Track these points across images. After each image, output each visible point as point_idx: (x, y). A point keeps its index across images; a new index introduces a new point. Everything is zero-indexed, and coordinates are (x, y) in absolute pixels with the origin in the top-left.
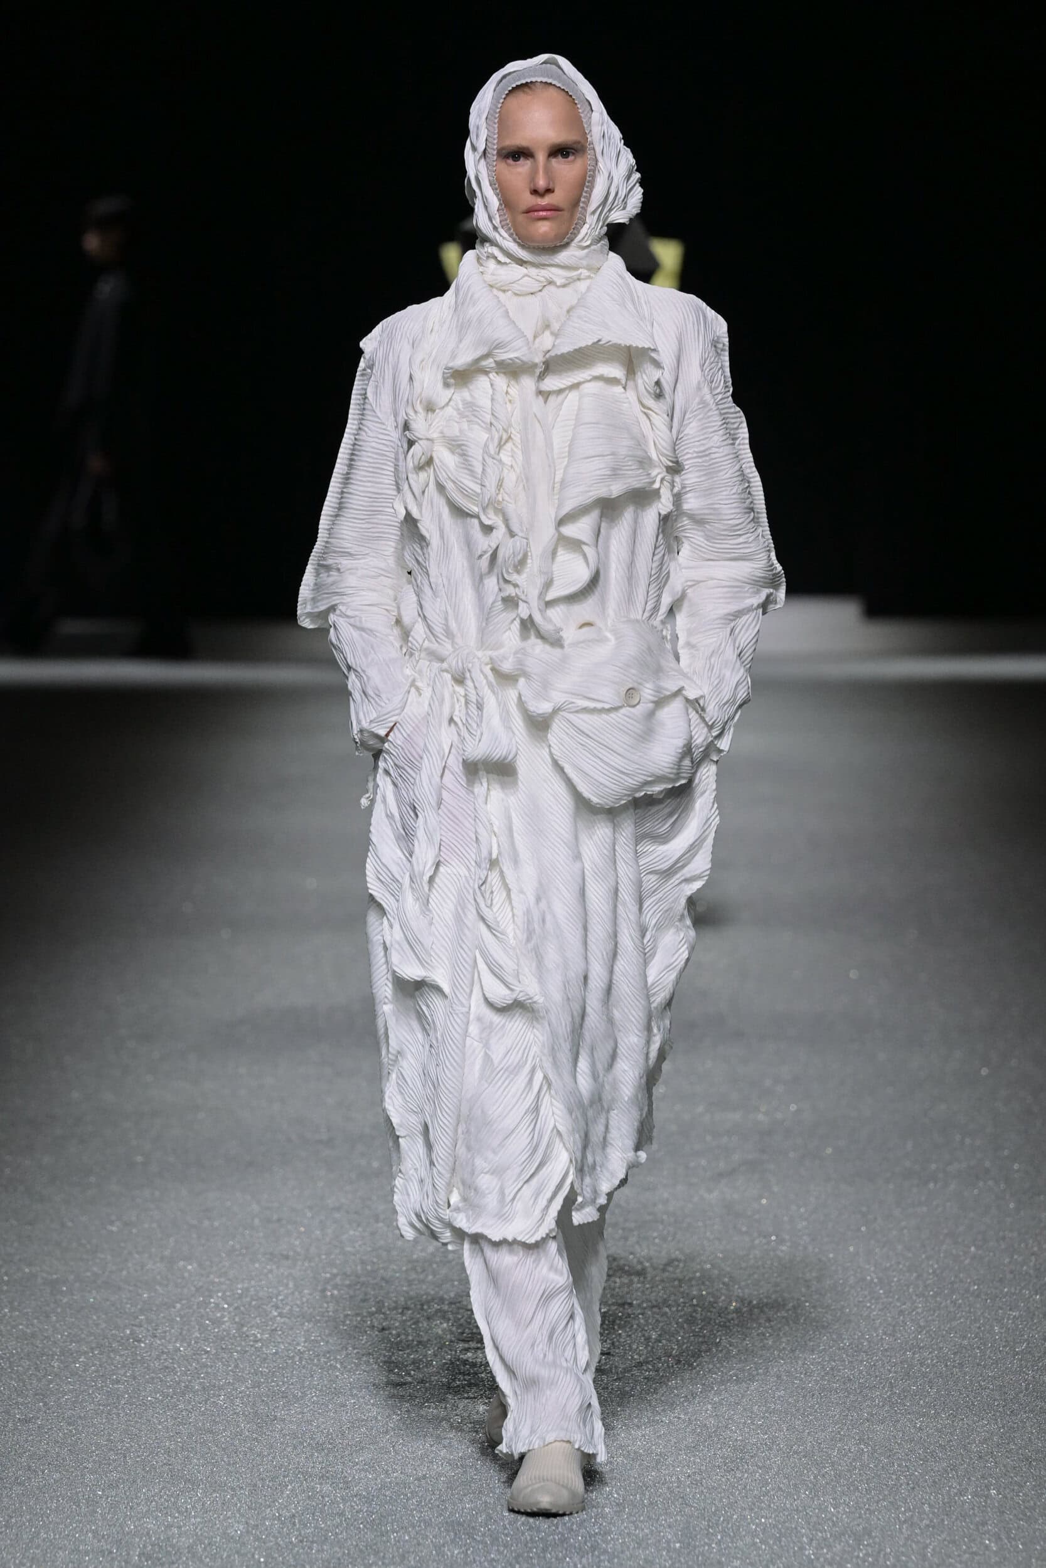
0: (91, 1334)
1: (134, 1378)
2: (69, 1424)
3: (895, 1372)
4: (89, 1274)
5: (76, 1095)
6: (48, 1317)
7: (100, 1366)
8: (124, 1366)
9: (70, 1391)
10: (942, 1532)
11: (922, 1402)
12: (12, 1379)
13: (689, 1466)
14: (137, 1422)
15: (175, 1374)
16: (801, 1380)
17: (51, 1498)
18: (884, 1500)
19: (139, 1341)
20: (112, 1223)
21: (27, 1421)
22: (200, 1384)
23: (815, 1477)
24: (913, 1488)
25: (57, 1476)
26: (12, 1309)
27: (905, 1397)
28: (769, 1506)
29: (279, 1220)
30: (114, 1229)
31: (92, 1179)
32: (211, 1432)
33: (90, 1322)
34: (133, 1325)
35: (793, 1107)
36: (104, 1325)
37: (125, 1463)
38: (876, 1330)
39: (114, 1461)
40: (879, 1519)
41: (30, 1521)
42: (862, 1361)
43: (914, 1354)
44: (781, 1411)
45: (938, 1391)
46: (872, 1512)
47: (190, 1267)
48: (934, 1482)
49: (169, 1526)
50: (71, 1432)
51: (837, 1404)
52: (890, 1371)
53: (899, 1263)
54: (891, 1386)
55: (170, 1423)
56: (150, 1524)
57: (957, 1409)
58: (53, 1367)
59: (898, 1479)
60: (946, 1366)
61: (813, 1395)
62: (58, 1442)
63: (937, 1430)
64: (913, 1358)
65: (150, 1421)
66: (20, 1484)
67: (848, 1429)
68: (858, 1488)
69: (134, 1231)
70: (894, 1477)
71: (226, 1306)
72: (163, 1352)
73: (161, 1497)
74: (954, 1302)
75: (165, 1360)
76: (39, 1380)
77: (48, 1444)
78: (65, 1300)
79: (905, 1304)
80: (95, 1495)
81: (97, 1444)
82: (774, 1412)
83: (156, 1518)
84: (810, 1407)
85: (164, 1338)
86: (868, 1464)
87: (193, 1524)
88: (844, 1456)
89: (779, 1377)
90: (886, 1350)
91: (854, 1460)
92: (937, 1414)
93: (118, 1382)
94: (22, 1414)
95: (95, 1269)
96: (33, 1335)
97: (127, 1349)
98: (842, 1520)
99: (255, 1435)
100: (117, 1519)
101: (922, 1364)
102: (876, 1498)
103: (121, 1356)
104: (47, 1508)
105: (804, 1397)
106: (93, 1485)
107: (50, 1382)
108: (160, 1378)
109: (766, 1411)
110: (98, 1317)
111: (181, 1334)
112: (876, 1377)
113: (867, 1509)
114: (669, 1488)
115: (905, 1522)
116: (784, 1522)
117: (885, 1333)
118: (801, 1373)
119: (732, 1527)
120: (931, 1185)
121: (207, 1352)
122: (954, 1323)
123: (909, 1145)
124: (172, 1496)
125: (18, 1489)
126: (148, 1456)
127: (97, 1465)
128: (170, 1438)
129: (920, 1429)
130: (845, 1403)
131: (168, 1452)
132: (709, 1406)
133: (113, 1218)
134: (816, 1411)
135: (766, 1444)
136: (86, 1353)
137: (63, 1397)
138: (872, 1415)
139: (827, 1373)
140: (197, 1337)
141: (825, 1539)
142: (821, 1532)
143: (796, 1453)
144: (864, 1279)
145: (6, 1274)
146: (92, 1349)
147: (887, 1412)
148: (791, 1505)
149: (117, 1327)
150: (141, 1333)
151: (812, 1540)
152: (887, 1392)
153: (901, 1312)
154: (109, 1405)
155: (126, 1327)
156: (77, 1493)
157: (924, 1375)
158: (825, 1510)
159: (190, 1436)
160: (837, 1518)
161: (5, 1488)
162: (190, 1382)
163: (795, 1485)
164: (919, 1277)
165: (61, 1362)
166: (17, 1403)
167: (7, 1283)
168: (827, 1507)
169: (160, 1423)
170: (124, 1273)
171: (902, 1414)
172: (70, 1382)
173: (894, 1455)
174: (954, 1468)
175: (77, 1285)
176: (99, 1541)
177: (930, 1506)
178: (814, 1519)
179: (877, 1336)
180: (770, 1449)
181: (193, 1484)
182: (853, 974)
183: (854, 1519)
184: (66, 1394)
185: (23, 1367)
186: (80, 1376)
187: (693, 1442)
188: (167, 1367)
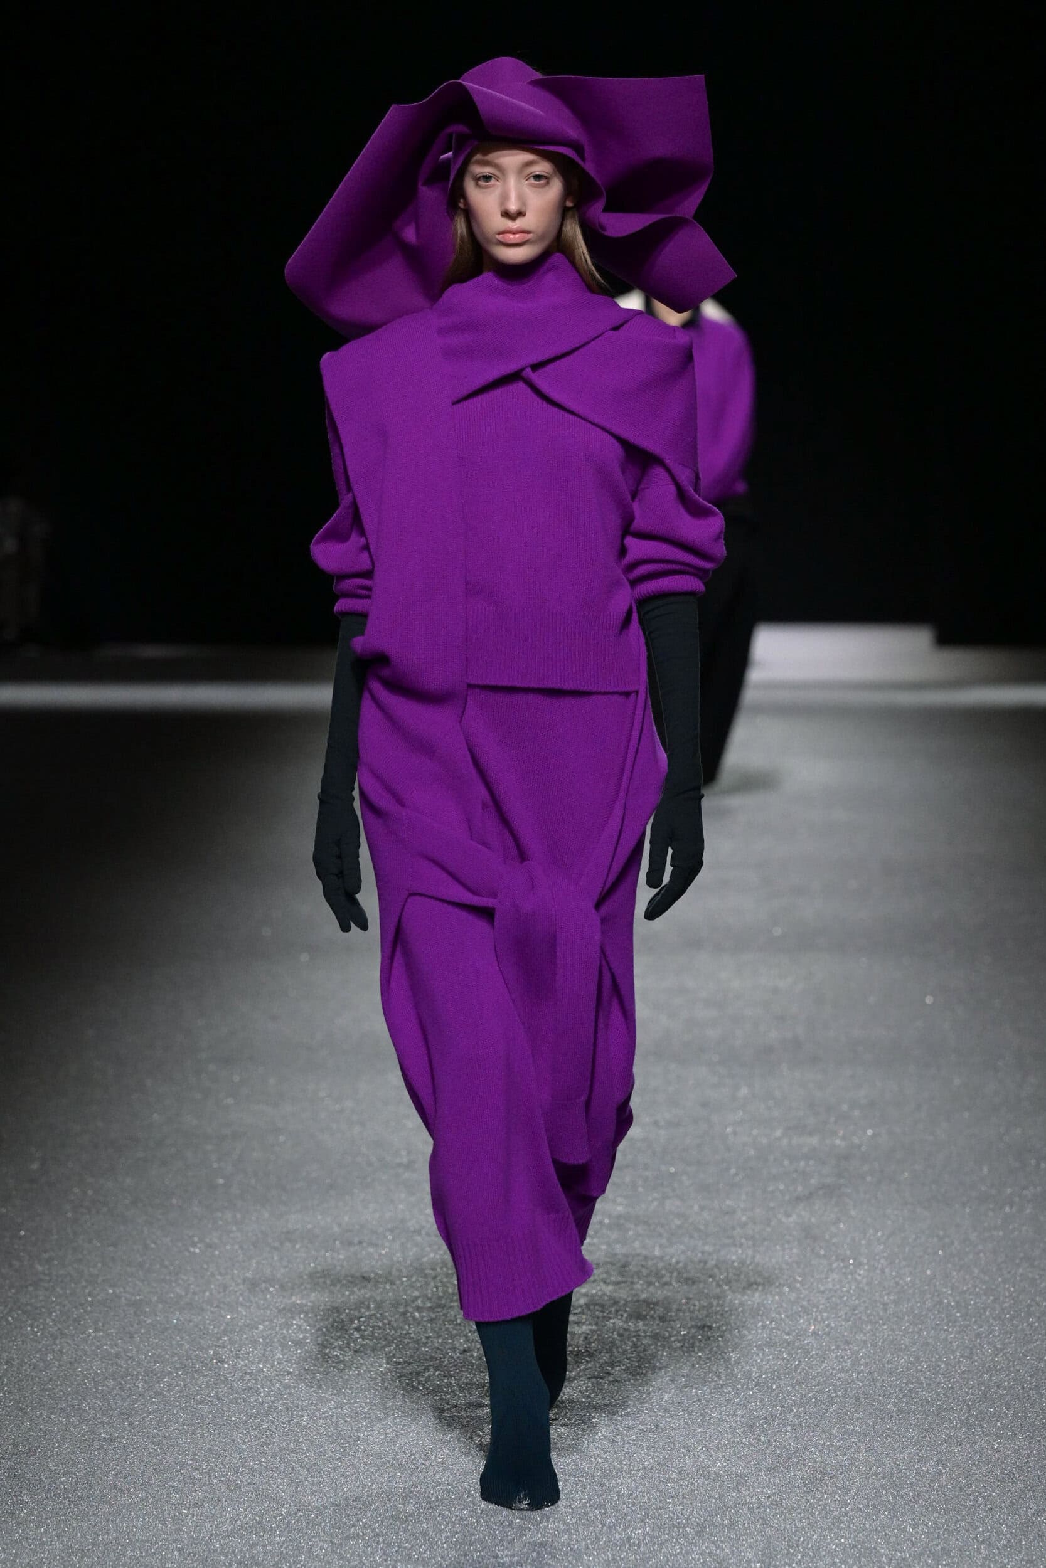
0: (174, 1355)
1: (218, 1399)
2: (154, 1443)
3: (972, 1394)
4: (172, 1295)
5: (156, 1116)
6: (132, 1337)
7: (185, 1386)
8: (208, 1386)
9: (155, 1411)
10: (1020, 1552)
11: (999, 1424)
12: (96, 1398)
13: (768, 1487)
14: (222, 1442)
15: (258, 1395)
16: (879, 1402)
17: (137, 1517)
18: (962, 1520)
19: (223, 1362)
20: (194, 1245)
21: (112, 1440)
22: (284, 1404)
23: (894, 1498)
24: (991, 1509)
25: (142, 1494)
26: (96, 1330)
27: (983, 1419)
28: (849, 1526)
29: (360, 1243)
30: (197, 1251)
31: (174, 1201)
32: (294, 1451)
33: (174, 1342)
34: (216, 1346)
35: (870, 1132)
36: (187, 1346)
37: (211, 1482)
38: (953, 1352)
39: (200, 1480)
40: (957, 1540)
41: (116, 1538)
42: (939, 1383)
43: (990, 1376)
44: (859, 1433)
45: (1015, 1414)
46: (950, 1533)
47: (272, 1289)
48: (1011, 1502)
49: (255, 1545)
50: (156, 1450)
51: (915, 1426)
52: (967, 1393)
53: (975, 1286)
54: (969, 1408)
55: (254, 1443)
56: (235, 1542)
57: (1034, 1431)
58: (138, 1386)
59: (976, 1500)
60: (1023, 1388)
61: (892, 1417)
62: (144, 1461)
63: (1014, 1451)
64: (990, 1380)
65: (234, 1441)
66: (105, 1502)
67: (926, 1450)
68: (936, 1509)
69: (217, 1253)
70: (972, 1498)
71: (308, 1327)
72: (246, 1373)
73: (246, 1516)
74: (1031, 1325)
75: (248, 1380)
76: (124, 1400)
77: (133, 1463)
78: (149, 1321)
79: (981, 1327)
80: (181, 1513)
81: (183, 1466)
82: (853, 1433)
83: (242, 1536)
84: (888, 1429)
85: (248, 1359)
86: (947, 1485)
87: (278, 1543)
88: (923, 1477)
89: (857, 1399)
90: (963, 1373)
91: (932, 1481)
92: (1014, 1435)
93: (202, 1402)
94: (107, 1433)
95: (178, 1290)
96: (117, 1355)
97: (210, 1369)
98: (921, 1541)
99: (338, 1456)
100: (204, 1537)
101: (998, 1387)
102: (954, 1519)
103: (204, 1376)
104: (133, 1526)
105: (883, 1419)
106: (179, 1504)
107: (136, 1401)
108: (243, 1398)
109: (845, 1433)
110: (182, 1338)
111: (263, 1355)
112: (954, 1399)
113: (946, 1530)
114: (749, 1509)
115: (983, 1542)
116: (864, 1542)
117: (962, 1356)
118: (880, 1395)
119: (812, 1546)
120: (1007, 1209)
121: (290, 1373)
122: (1031, 1346)
123: (985, 1170)
124: (256, 1515)
125: (104, 1507)
126: (233, 1475)
127: (182, 1484)
128: (254, 1458)
129: (998, 1450)
130: (923, 1425)
131: (252, 1472)
132: (789, 1428)
133: (196, 1239)
134: (894, 1433)
135: (845, 1465)
136: (170, 1373)
137: (148, 1416)
138: (950, 1437)
139: (905, 1396)
140: (279, 1358)
141: (904, 1559)
142: (900, 1552)
143: (875, 1474)
144: (941, 1302)
145: (90, 1294)
146: (176, 1369)
147: (965, 1434)
148: (871, 1525)
149: (201, 1348)
150: (224, 1353)
151: (892, 1560)
152: (964, 1414)
153: (979, 1335)
154: (193, 1425)
155: (209, 1347)
156: (163, 1512)
157: (1001, 1397)
158: (904, 1530)
159: (274, 1456)
160: (916, 1538)
161: (92, 1506)
162: (273, 1402)
163: (874, 1506)
164: (994, 1301)
165: (146, 1382)
166: (102, 1423)
167: (92, 1304)
168: (906, 1527)
169: (244, 1443)
170: (207, 1294)
171: (980, 1436)
172: (154, 1402)
173: (972, 1476)
174: (1032, 1489)
175: (160, 1306)
176: (185, 1559)
177: (1009, 1527)
178: (893, 1539)
179: (955, 1358)
180: (850, 1470)
181: (278, 1503)
182: (929, 1000)
183: (932, 1540)
184: (150, 1414)
185: (107, 1386)
186: (164, 1396)
187: (772, 1463)
188: (251, 1388)
